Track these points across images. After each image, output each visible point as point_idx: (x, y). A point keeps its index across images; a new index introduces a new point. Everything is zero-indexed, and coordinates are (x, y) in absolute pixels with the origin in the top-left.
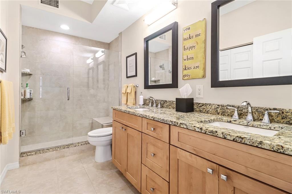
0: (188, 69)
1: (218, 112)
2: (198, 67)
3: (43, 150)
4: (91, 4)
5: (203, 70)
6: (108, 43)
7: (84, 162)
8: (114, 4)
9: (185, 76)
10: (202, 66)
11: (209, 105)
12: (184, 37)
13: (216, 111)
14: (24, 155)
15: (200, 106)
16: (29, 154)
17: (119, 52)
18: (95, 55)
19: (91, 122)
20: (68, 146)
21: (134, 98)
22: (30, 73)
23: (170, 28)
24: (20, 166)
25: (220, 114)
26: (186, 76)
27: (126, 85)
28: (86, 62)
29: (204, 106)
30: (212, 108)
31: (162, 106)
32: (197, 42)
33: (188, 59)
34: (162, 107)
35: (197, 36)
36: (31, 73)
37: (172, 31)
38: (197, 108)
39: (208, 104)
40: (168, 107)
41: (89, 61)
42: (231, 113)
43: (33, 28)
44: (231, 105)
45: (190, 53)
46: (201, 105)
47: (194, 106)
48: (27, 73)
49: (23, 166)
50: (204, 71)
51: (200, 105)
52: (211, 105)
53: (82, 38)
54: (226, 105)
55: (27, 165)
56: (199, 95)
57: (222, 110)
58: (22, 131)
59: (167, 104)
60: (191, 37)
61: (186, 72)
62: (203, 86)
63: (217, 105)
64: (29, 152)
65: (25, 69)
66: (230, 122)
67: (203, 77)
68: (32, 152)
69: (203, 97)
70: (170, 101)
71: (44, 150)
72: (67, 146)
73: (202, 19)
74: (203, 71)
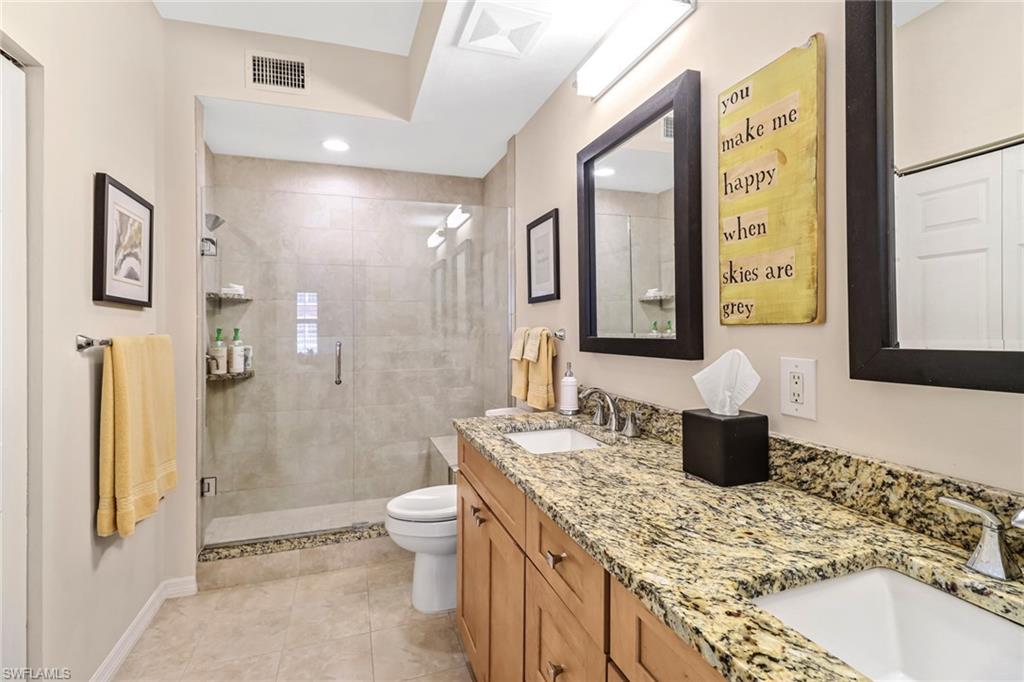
0: (745, 277)
1: (893, 507)
2: (787, 269)
3: (265, 542)
4: (407, 54)
5: (809, 287)
6: (480, 179)
7: (377, 602)
8: (460, 45)
9: (729, 311)
10: (805, 268)
11: (843, 461)
12: (723, 132)
13: (880, 502)
14: (211, 556)
15: (799, 461)
16: (225, 552)
17: (506, 208)
18: (446, 220)
19: (425, 452)
20: (337, 536)
21: (551, 382)
22: (243, 297)
23: (667, 101)
24: (199, 590)
25: (902, 521)
26: (735, 308)
27: (525, 329)
28: (427, 245)
29: (820, 462)
30: (858, 482)
31: (643, 431)
32: (779, 151)
33: (742, 231)
34: (641, 433)
35: (779, 122)
36: (249, 298)
37: (675, 114)
38: (786, 464)
39: (840, 457)
40: (664, 438)
41: (434, 240)
42: (962, 528)
43: (253, 159)
44: (964, 486)
45: (749, 206)
46: (803, 454)
47: (772, 453)
48: (236, 297)
49: (207, 589)
50: (817, 292)
51: (796, 455)
52: (853, 464)
53: (395, 173)
54: (937, 479)
55: (218, 588)
56: (796, 405)
57: (914, 500)
58: (206, 481)
59: (659, 424)
60: (753, 132)
61: (733, 292)
62: (812, 360)
63: (884, 472)
64: (227, 546)
65: (232, 285)
66: (952, 589)
67: (813, 320)
68: (233, 547)
69: (813, 417)
70: (671, 411)
71: (267, 542)
72: (335, 534)
73: (801, 41)
74: (812, 292)
